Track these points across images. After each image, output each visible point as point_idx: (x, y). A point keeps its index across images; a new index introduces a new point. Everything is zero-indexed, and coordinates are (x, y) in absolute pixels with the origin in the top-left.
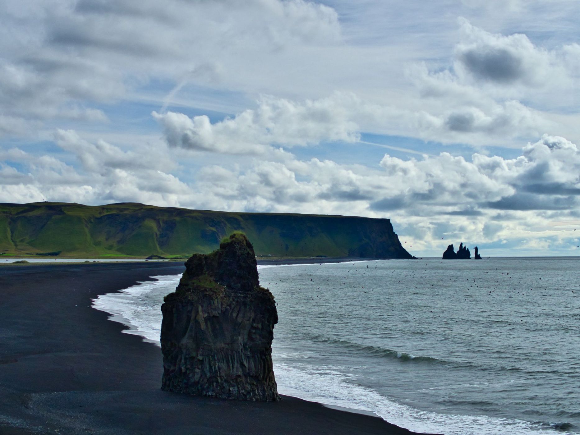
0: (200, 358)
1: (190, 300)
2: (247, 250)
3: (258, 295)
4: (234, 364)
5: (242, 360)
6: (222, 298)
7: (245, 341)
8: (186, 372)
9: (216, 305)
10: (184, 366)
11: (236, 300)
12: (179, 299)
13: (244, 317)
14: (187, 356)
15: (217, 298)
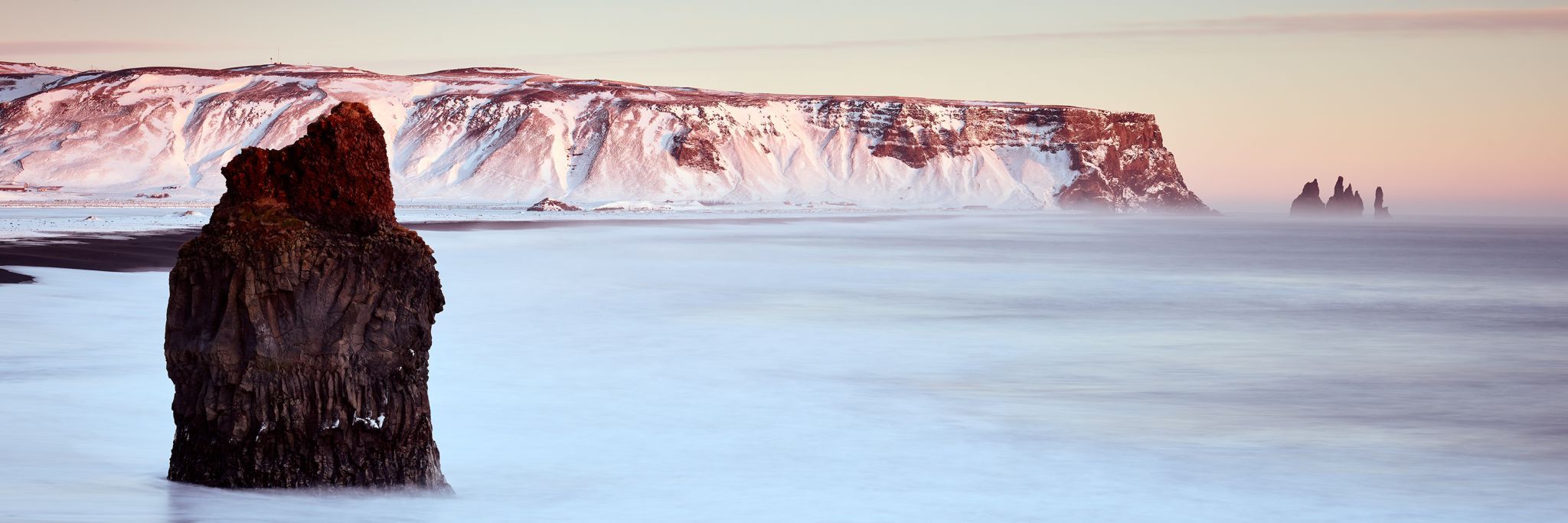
0: (247, 386)
1: (226, 253)
2: (364, 139)
3: (389, 243)
4: (327, 402)
5: (346, 393)
6: (303, 250)
7: (356, 349)
8: (215, 419)
9: (286, 265)
10: (212, 406)
11: (336, 255)
12: (203, 250)
13: (353, 295)
14: (219, 384)
15: (289, 250)
